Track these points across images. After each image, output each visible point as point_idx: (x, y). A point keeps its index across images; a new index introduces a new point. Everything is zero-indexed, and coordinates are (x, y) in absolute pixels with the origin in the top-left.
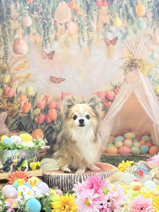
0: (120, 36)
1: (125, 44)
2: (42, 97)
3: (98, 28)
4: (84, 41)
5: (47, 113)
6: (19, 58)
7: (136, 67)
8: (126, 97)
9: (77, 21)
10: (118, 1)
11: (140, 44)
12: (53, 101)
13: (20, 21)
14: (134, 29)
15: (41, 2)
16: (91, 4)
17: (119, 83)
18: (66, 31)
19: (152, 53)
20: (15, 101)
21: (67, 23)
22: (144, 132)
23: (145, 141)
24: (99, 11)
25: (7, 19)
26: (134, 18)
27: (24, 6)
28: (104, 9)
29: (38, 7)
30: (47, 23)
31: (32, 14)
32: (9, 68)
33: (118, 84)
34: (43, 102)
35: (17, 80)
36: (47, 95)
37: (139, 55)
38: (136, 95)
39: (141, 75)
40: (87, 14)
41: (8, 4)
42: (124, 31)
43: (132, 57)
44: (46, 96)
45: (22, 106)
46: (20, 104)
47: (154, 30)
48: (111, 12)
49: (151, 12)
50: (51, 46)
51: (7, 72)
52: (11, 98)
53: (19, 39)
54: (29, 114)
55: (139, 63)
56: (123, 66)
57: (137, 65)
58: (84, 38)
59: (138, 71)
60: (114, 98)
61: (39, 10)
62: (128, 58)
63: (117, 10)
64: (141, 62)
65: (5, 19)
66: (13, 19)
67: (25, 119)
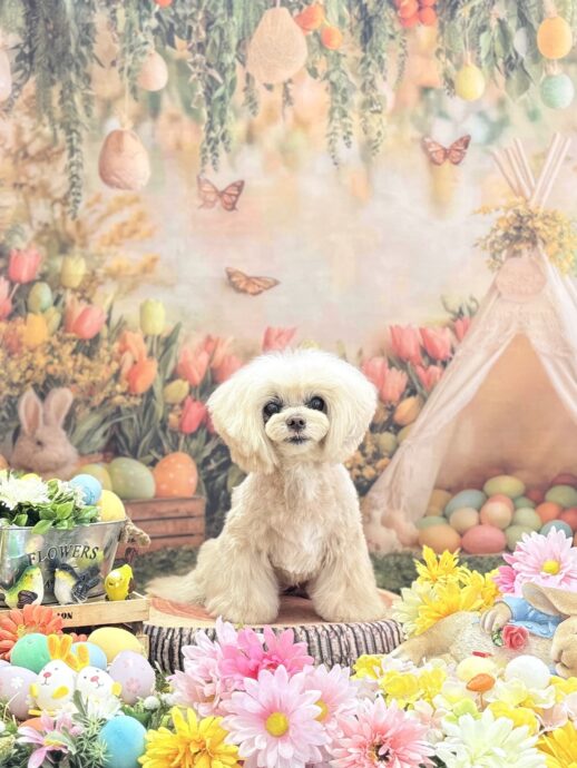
0: (477, 131)
1: (496, 160)
2: (197, 340)
3: (400, 103)
4: (349, 145)
6: (121, 202)
7: (533, 240)
8: (494, 351)
9: (327, 76)
10: (473, 9)
11: (550, 158)
12: (234, 359)
13: (125, 71)
14: (531, 108)
15: (199, 7)
16: (376, 15)
17: (473, 299)
18: (288, 111)
20: (101, 350)
21: (290, 81)
22: (555, 475)
23: (560, 505)
24: (405, 41)
25: (78, 61)
26: (531, 69)
27: (141, 18)
28: (425, 34)
29: (189, 23)
30: (220, 80)
31: (168, 48)
32: (84, 237)
33: (469, 302)
34: (200, 359)
35: (109, 280)
36: (214, 337)
37: (545, 199)
38: (534, 341)
39: (551, 270)
40: (364, 50)
41: (84, 10)
42: (494, 115)
43: (521, 208)
45: (124, 371)
46: (118, 360)
48: (449, 48)
50: (232, 164)
51: (77, 249)
52: (90, 340)
53: (119, 135)
54: (148, 399)
55: (546, 228)
56: (488, 237)
57: (538, 234)
58: (349, 133)
59: (540, 257)
60: (450, 354)
61: (193, 35)
62: (507, 209)
63: (472, 40)
64: (553, 223)
65: (73, 60)
66: (101, 65)
67: (135, 417)
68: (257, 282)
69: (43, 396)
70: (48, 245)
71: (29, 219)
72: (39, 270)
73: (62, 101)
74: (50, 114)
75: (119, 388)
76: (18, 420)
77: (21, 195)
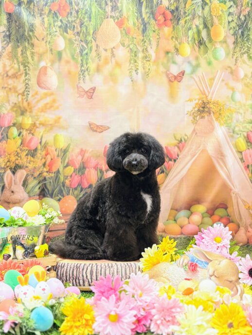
0: (188, 69)
1: (195, 80)
2: (77, 150)
3: (157, 58)
4: (137, 73)
5: (83, 173)
6: (46, 95)
7: (209, 112)
8: (195, 155)
9: (129, 46)
10: (186, 20)
11: (216, 80)
12: (92, 158)
13: (48, 43)
14: (208, 60)
15: (77, 18)
16: (148, 23)
17: (187, 136)
18: (113, 59)
19: (232, 92)
20: (38, 154)
21: (114, 48)
22: (218, 204)
23: (220, 216)
24: (159, 33)
25: (29, 38)
26: (208, 45)
27: (54, 22)
28: (167, 30)
29: (73, 24)
30: (86, 47)
31: (65, 33)
32: (31, 109)
33: (184, 136)
34: (78, 158)
35: (41, 126)
36: (84, 149)
37: (214, 96)
38: (209, 152)
39: (216, 123)
40: (143, 36)
41: (31, 18)
42: (194, 63)
43: (204, 99)
44: (82, 150)
45: (47, 163)
46: (45, 158)
47: (236, 60)
48: (177, 36)
49: (233, 35)
50: (91, 80)
51: (28, 113)
52: (33, 150)
53: (45, 68)
54: (57, 174)
55: (214, 107)
56: (192, 111)
57: (211, 110)
58: (137, 69)
59: (212, 119)
60: (177, 157)
61: (75, 29)
62: (199, 100)
63: (185, 33)
64: (217, 106)
65: (27, 38)
66: (38, 39)
67: (52, 181)
68: (101, 128)
69: (14, 173)
70: (16, 111)
71: (8, 101)
72: (13, 122)
73: (22, 54)
74: (17, 59)
75: (45, 170)
76: (4, 183)
77: (5, 92)
